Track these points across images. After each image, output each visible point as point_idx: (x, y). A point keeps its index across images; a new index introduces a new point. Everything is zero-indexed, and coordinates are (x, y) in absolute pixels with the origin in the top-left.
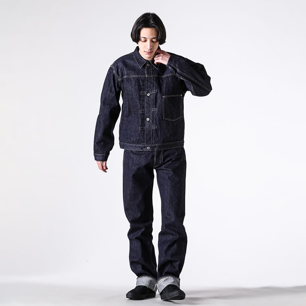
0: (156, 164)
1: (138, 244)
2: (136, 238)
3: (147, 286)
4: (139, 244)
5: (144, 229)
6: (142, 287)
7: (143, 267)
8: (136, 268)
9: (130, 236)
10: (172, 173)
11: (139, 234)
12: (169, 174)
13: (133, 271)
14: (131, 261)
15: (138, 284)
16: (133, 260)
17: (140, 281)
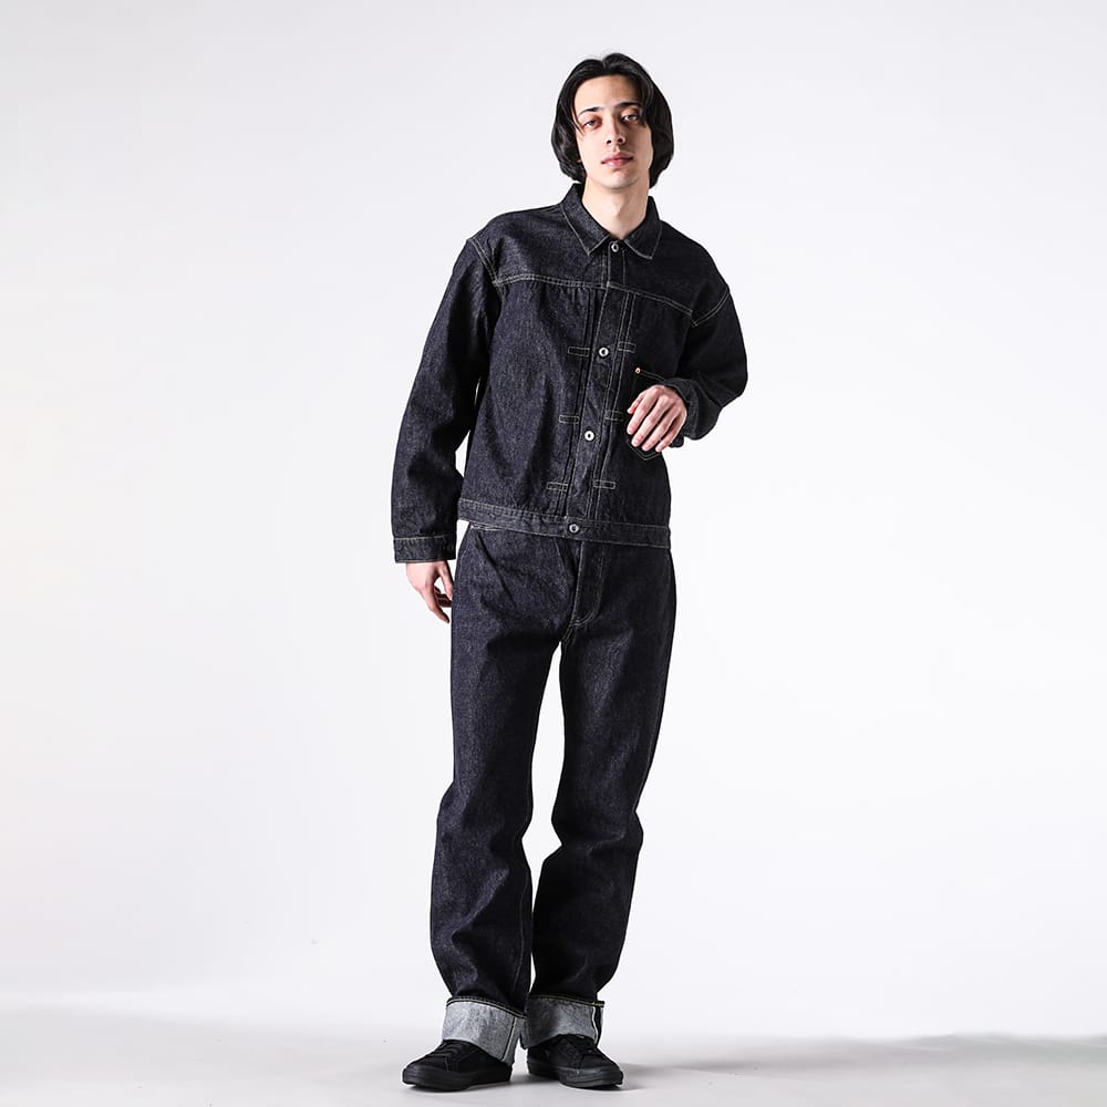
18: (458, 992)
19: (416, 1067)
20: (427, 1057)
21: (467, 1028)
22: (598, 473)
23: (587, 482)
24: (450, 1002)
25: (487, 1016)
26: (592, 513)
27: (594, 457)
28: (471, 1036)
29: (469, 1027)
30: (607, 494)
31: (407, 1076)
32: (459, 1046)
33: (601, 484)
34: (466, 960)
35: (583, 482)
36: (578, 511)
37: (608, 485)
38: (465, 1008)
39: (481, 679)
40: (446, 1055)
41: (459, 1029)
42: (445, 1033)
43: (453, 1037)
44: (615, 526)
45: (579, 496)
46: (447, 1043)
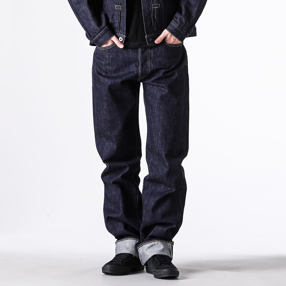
0: (142, 75)
1: (117, 192)
2: (114, 183)
3: (133, 254)
4: (119, 191)
5: (128, 169)
6: (125, 256)
7: (126, 226)
8: (115, 227)
9: (105, 177)
10: (167, 91)
11: (119, 176)
12: (163, 92)
13: (110, 231)
14: (107, 216)
15: (118, 251)
16: (110, 215)
17: (122, 246)
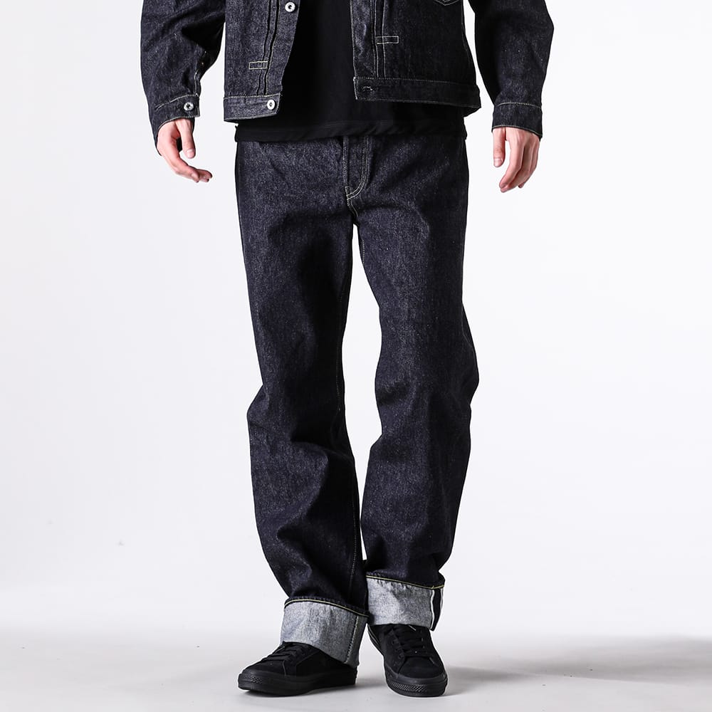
18: (295, 593)
19: (252, 673)
20: (264, 661)
21: (306, 630)
22: (379, 29)
23: (369, 40)
24: (287, 603)
25: (327, 615)
26: (381, 71)
27: (372, 12)
28: (310, 637)
29: (308, 629)
30: (393, 48)
31: (243, 681)
32: (298, 649)
33: (384, 40)
34: (297, 556)
35: (366, 40)
36: (366, 70)
37: (391, 40)
38: (304, 608)
39: (265, 271)
40: (282, 658)
41: (298, 631)
42: (283, 636)
43: (293, 639)
44: (406, 82)
45: (364, 55)
46: (286, 647)
